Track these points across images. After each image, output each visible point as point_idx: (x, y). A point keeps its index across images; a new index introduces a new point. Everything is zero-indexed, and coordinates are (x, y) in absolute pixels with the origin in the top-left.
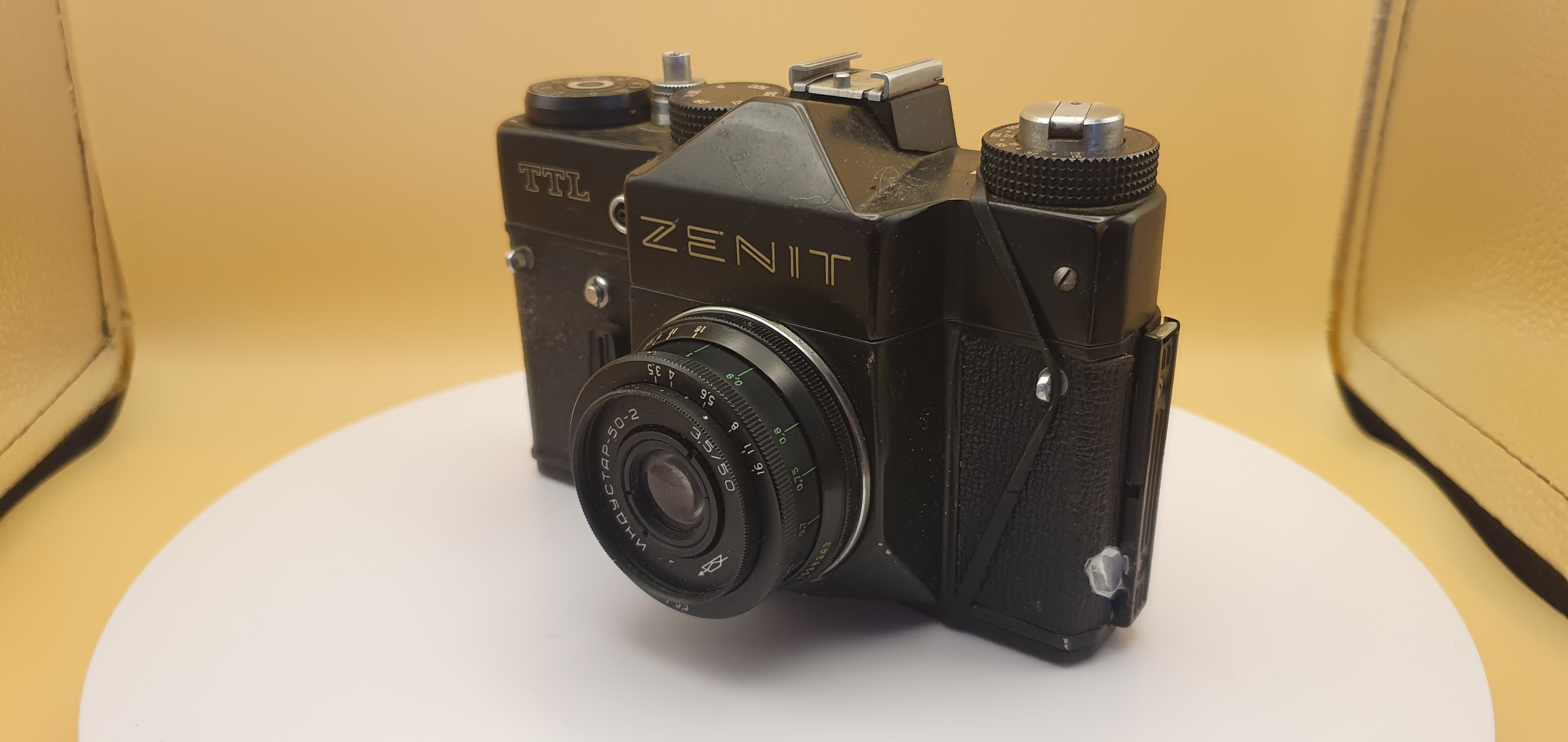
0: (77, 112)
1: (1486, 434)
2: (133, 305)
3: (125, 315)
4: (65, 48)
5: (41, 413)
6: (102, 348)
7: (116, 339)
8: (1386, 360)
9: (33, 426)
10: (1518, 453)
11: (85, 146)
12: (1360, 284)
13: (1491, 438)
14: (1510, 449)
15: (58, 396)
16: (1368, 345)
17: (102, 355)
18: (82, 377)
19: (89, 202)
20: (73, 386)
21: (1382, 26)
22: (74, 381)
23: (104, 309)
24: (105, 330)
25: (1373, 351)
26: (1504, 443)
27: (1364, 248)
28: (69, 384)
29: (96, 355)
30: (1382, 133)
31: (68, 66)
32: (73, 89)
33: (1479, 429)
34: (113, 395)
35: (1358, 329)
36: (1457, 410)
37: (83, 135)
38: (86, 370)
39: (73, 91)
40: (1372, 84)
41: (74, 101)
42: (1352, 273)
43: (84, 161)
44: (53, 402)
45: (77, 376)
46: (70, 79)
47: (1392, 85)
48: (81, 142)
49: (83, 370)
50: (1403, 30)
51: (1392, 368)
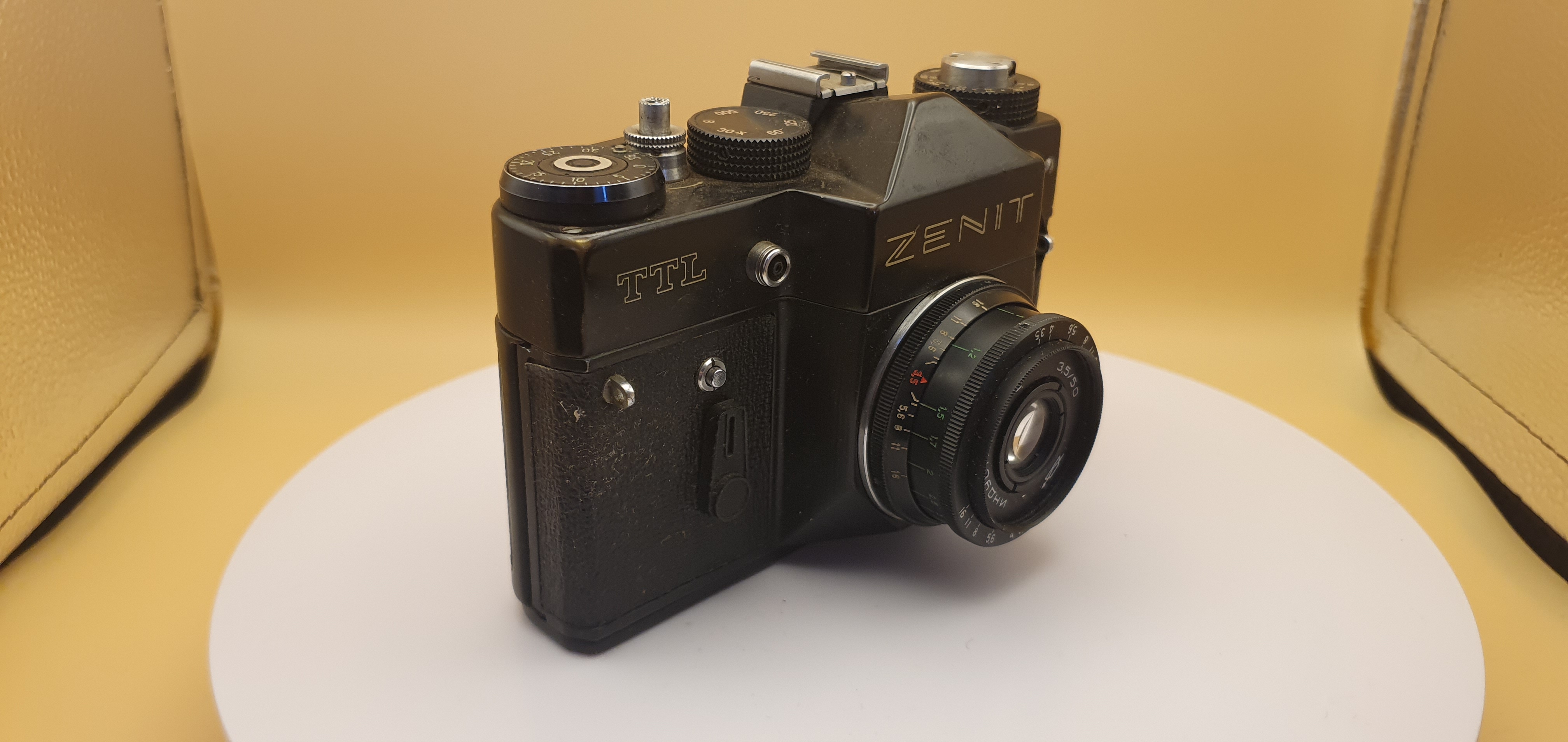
0: (175, 92)
1: (1509, 414)
2: (221, 269)
3: (214, 280)
4: (164, 31)
5: (145, 374)
6: (196, 311)
7: (207, 304)
9: (139, 385)
10: (1538, 433)
11: (182, 123)
12: (1393, 262)
13: (1514, 417)
14: (1532, 429)
15: (160, 357)
16: (1399, 323)
17: (195, 319)
18: (178, 339)
19: (185, 177)
22: (172, 343)
23: (196, 275)
24: (197, 295)
25: (1404, 329)
26: (1526, 423)
27: (1397, 229)
28: (168, 347)
29: (190, 318)
30: (1419, 117)
31: (167, 49)
34: (204, 355)
35: (1390, 306)
36: (1483, 389)
37: (180, 113)
38: (182, 333)
39: (171, 72)
40: (1410, 68)
42: (1385, 251)
43: (180, 138)
44: (155, 363)
45: (175, 338)
46: (169, 62)
47: (1430, 70)
48: (178, 120)
49: (181, 331)
50: (1442, 14)
51: (1421, 346)
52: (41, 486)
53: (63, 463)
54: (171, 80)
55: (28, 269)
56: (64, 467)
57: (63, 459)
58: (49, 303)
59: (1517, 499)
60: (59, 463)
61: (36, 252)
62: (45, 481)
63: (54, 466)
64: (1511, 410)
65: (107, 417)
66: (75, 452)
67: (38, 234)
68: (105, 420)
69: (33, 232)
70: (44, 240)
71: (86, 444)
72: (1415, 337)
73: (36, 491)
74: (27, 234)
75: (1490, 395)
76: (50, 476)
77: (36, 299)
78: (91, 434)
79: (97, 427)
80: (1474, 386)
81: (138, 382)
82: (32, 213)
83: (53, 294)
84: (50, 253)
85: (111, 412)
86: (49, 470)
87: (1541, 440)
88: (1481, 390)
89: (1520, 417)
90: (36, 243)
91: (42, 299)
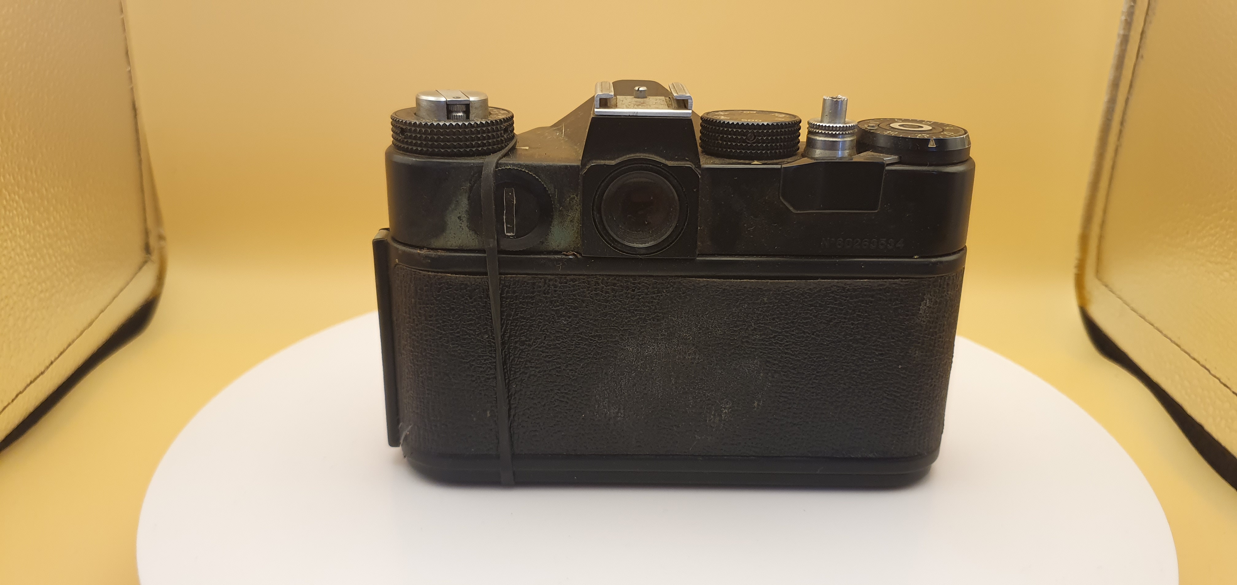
0: (133, 87)
1: (1194, 359)
2: (167, 230)
3: (161, 237)
4: (126, 39)
5: (102, 311)
6: (145, 262)
7: (155, 257)
8: (1120, 298)
9: (97, 321)
10: (1218, 376)
11: (138, 112)
12: (1101, 238)
13: (1198, 362)
14: (1212, 371)
15: (114, 298)
16: (1106, 286)
17: (144, 269)
18: (130, 284)
19: (139, 154)
20: (125, 291)
21: (1125, 40)
22: (125, 287)
23: (146, 233)
24: (147, 249)
25: (1110, 290)
26: (1207, 367)
27: (1105, 211)
28: (121, 290)
29: (140, 268)
30: (1122, 123)
31: (127, 52)
32: (130, 70)
33: (1189, 355)
34: (151, 297)
35: (1098, 273)
37: (136, 103)
38: (134, 279)
39: (130, 71)
40: (1115, 85)
41: (131, 78)
43: (136, 124)
44: (110, 303)
45: (128, 284)
46: (129, 63)
47: (1131, 86)
48: (135, 109)
49: (131, 279)
50: (1140, 44)
51: (1124, 304)
52: (13, 401)
53: (31, 382)
54: (130, 77)
55: (8, 226)
56: (33, 385)
57: (32, 380)
58: (25, 253)
59: (1200, 427)
60: (29, 382)
61: (15, 212)
62: (17, 396)
63: (24, 385)
64: (1196, 356)
65: (69, 345)
66: (42, 373)
67: (17, 197)
68: (67, 347)
69: (13, 195)
70: (21, 202)
71: (51, 367)
72: (1119, 298)
73: (9, 404)
74: (8, 197)
75: (1179, 343)
76: (21, 393)
77: (13, 250)
78: (56, 359)
79: (61, 354)
80: (1166, 336)
81: (96, 318)
82: (13, 181)
83: (28, 246)
84: (27, 213)
85: (73, 341)
86: (20, 388)
87: (1220, 380)
88: (1171, 340)
89: (1203, 362)
90: (15, 205)
91: (18, 250)
